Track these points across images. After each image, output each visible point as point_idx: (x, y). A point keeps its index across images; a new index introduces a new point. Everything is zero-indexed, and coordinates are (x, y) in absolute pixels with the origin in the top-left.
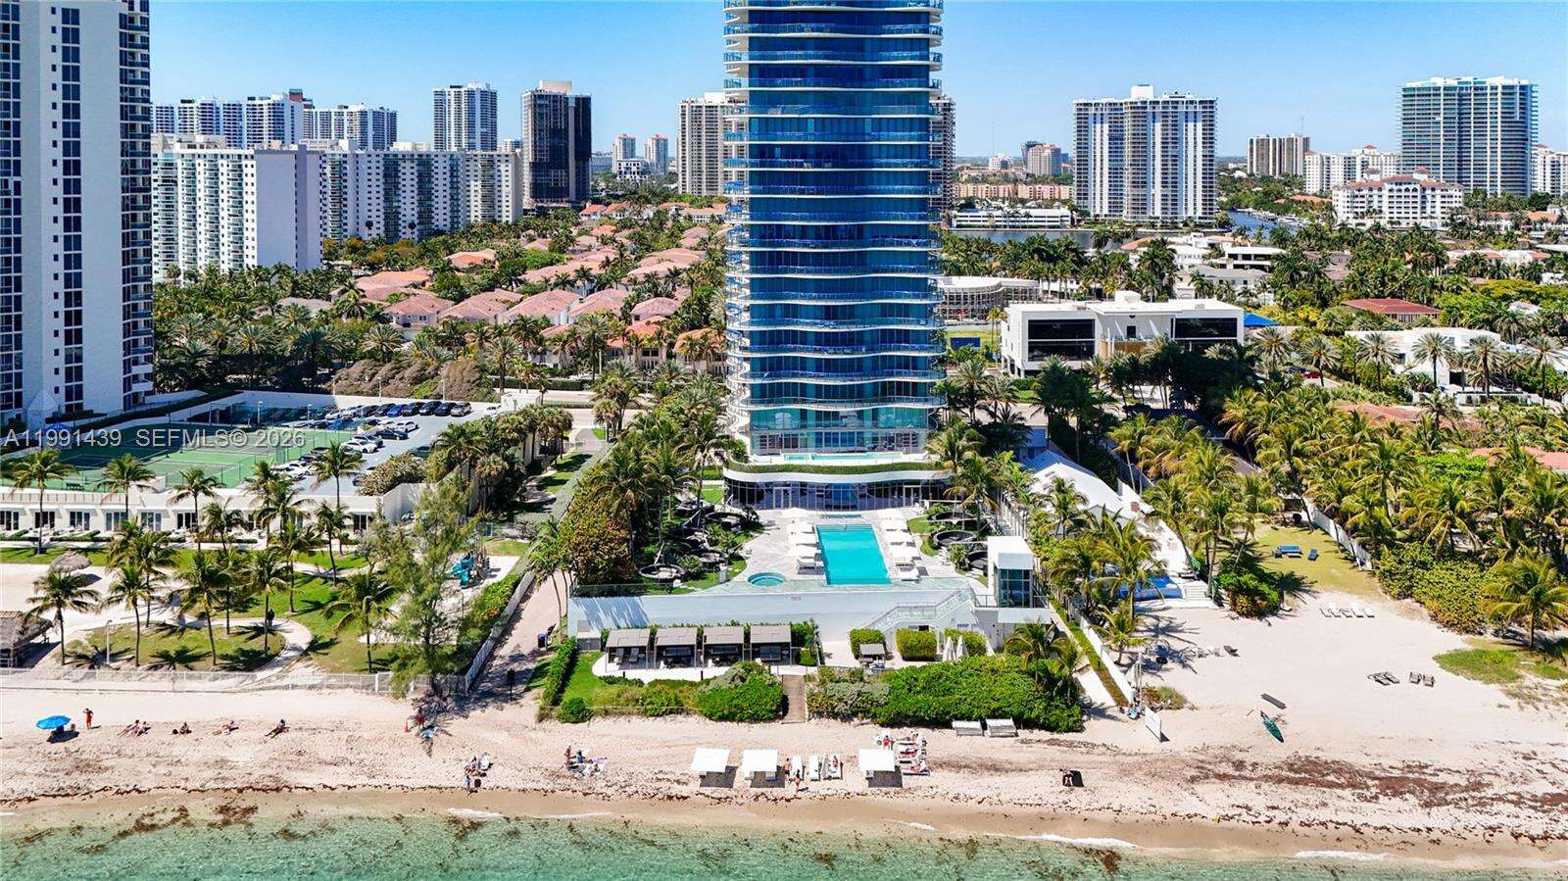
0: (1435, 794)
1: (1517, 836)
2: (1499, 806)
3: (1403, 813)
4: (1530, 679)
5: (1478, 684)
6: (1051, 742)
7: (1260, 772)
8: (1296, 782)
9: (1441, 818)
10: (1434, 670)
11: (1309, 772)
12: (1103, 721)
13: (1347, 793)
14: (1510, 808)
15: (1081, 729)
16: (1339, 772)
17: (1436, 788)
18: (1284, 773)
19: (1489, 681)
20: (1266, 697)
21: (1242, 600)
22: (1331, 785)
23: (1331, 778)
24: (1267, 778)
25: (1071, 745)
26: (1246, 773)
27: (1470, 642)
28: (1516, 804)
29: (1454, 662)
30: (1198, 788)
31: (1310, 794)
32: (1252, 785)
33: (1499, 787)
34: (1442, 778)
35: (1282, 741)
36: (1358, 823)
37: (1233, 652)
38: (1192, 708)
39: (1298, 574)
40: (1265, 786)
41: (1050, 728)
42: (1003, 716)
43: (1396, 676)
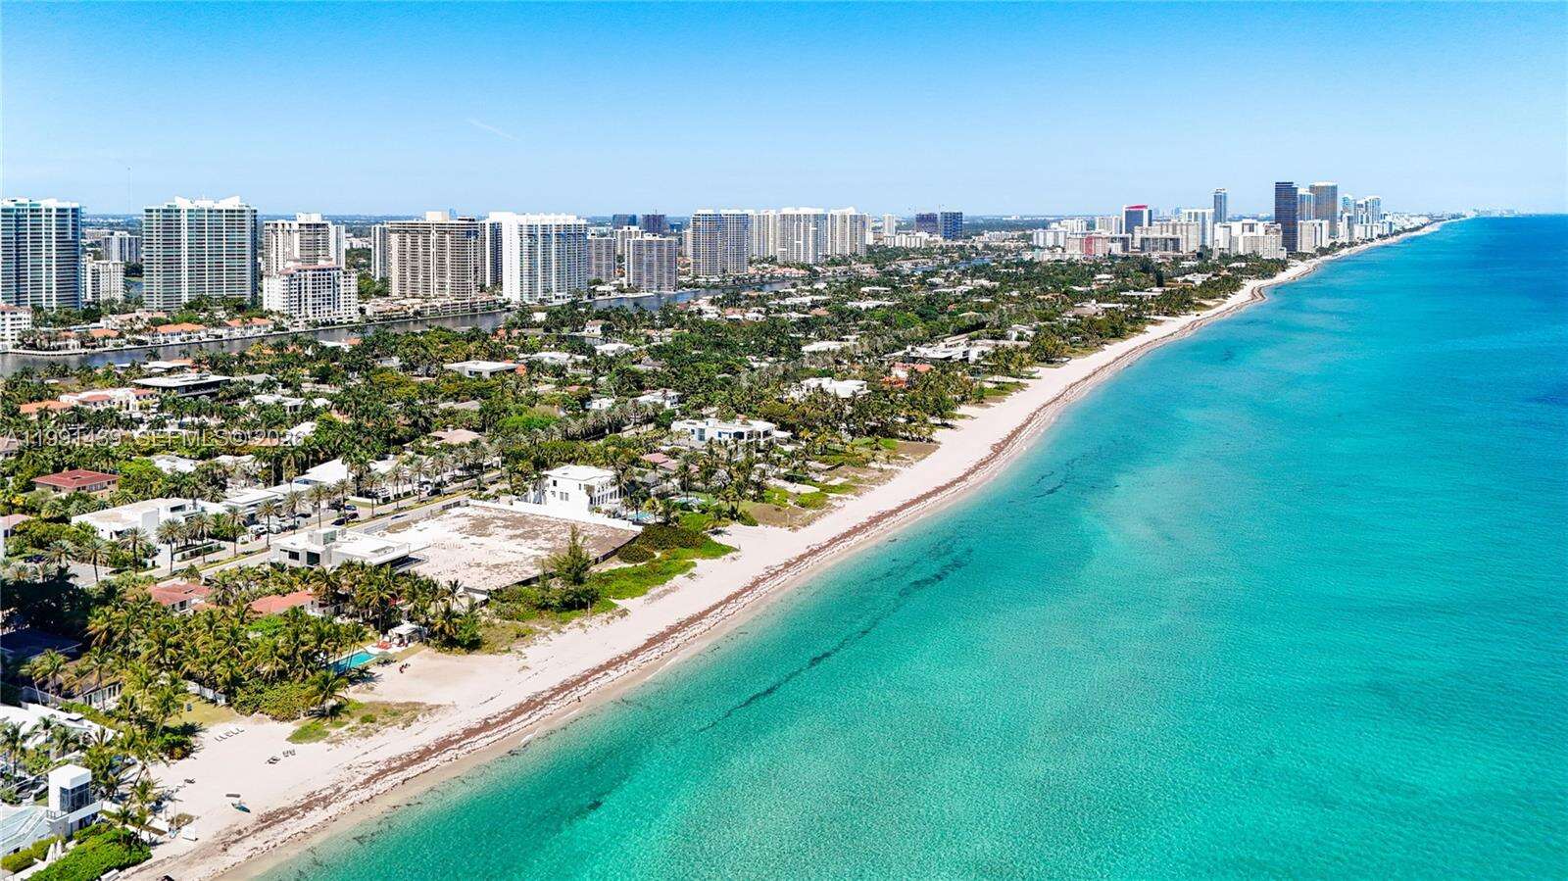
0: (326, 801)
1: (362, 803)
2: (351, 794)
3: (317, 815)
4: (333, 732)
5: (314, 744)
6: (141, 870)
7: (250, 831)
8: (269, 826)
9: (333, 810)
10: (291, 746)
11: (270, 819)
12: (159, 847)
13: (292, 819)
14: (355, 792)
15: (150, 857)
16: (283, 812)
17: (325, 798)
18: (261, 825)
19: (318, 741)
20: (228, 795)
21: (178, 750)
22: (284, 820)
23: (281, 817)
24: (256, 831)
25: (151, 866)
26: (245, 834)
27: (297, 724)
28: (356, 789)
29: (298, 737)
30: (230, 851)
31: (278, 828)
32: (251, 837)
33: (346, 786)
34: (324, 793)
35: (249, 811)
36: (303, 830)
37: (191, 782)
38: (198, 818)
39: (189, 723)
40: (258, 835)
41: (135, 864)
42: (111, 869)
43: (278, 757)
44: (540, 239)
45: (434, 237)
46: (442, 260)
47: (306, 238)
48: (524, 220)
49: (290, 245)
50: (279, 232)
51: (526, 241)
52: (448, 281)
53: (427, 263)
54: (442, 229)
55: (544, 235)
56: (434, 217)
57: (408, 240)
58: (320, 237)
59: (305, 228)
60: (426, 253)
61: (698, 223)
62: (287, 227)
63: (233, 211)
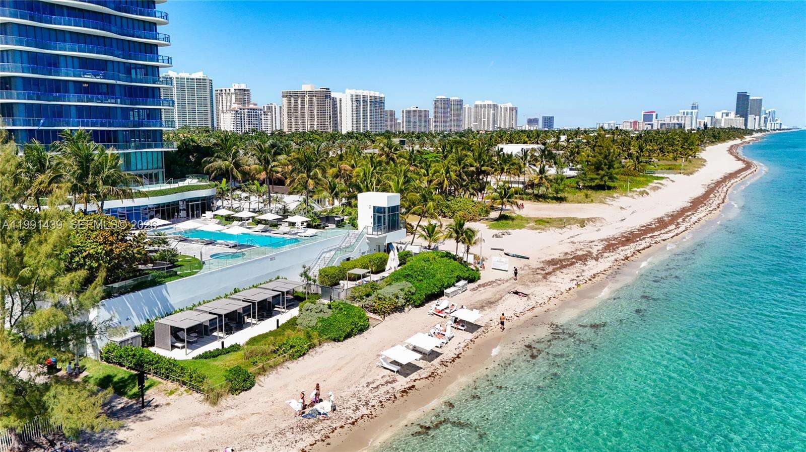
44: (362, 103)
45: (307, 99)
46: (312, 112)
47: (238, 97)
48: (354, 92)
49: (230, 101)
50: (224, 95)
51: (355, 104)
52: (315, 123)
53: (303, 113)
54: (312, 94)
55: (364, 101)
56: (306, 88)
57: (293, 101)
58: (246, 97)
59: (237, 91)
60: (303, 108)
61: (437, 103)
62: (228, 91)
63: (200, 79)
